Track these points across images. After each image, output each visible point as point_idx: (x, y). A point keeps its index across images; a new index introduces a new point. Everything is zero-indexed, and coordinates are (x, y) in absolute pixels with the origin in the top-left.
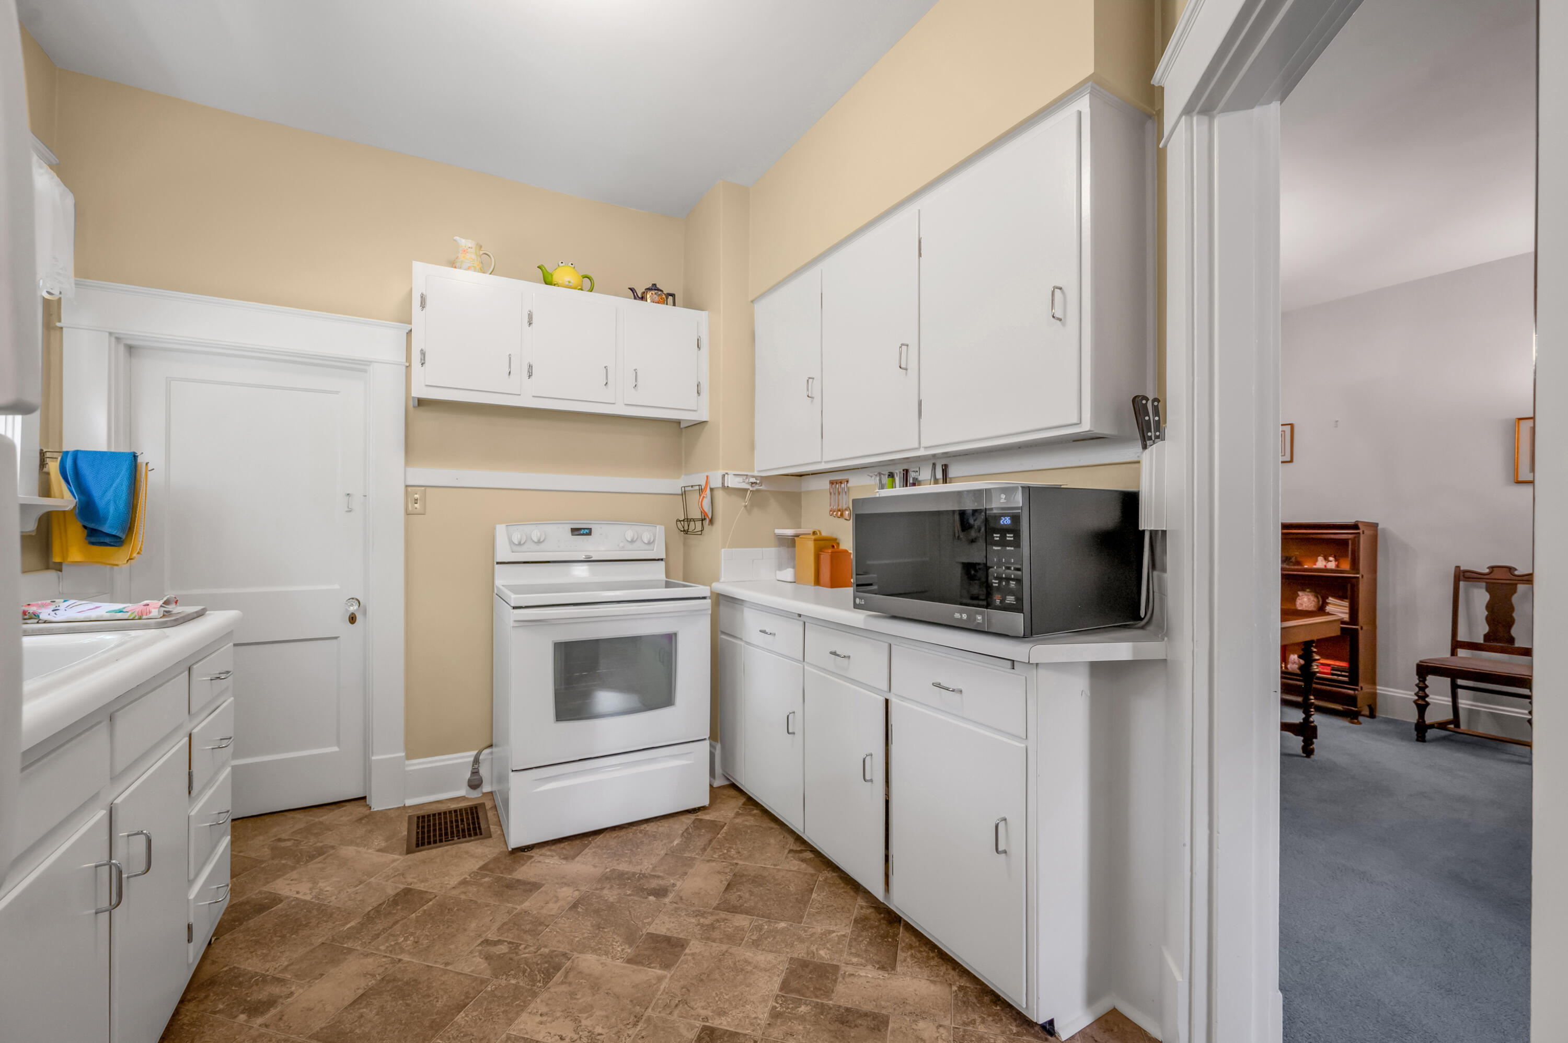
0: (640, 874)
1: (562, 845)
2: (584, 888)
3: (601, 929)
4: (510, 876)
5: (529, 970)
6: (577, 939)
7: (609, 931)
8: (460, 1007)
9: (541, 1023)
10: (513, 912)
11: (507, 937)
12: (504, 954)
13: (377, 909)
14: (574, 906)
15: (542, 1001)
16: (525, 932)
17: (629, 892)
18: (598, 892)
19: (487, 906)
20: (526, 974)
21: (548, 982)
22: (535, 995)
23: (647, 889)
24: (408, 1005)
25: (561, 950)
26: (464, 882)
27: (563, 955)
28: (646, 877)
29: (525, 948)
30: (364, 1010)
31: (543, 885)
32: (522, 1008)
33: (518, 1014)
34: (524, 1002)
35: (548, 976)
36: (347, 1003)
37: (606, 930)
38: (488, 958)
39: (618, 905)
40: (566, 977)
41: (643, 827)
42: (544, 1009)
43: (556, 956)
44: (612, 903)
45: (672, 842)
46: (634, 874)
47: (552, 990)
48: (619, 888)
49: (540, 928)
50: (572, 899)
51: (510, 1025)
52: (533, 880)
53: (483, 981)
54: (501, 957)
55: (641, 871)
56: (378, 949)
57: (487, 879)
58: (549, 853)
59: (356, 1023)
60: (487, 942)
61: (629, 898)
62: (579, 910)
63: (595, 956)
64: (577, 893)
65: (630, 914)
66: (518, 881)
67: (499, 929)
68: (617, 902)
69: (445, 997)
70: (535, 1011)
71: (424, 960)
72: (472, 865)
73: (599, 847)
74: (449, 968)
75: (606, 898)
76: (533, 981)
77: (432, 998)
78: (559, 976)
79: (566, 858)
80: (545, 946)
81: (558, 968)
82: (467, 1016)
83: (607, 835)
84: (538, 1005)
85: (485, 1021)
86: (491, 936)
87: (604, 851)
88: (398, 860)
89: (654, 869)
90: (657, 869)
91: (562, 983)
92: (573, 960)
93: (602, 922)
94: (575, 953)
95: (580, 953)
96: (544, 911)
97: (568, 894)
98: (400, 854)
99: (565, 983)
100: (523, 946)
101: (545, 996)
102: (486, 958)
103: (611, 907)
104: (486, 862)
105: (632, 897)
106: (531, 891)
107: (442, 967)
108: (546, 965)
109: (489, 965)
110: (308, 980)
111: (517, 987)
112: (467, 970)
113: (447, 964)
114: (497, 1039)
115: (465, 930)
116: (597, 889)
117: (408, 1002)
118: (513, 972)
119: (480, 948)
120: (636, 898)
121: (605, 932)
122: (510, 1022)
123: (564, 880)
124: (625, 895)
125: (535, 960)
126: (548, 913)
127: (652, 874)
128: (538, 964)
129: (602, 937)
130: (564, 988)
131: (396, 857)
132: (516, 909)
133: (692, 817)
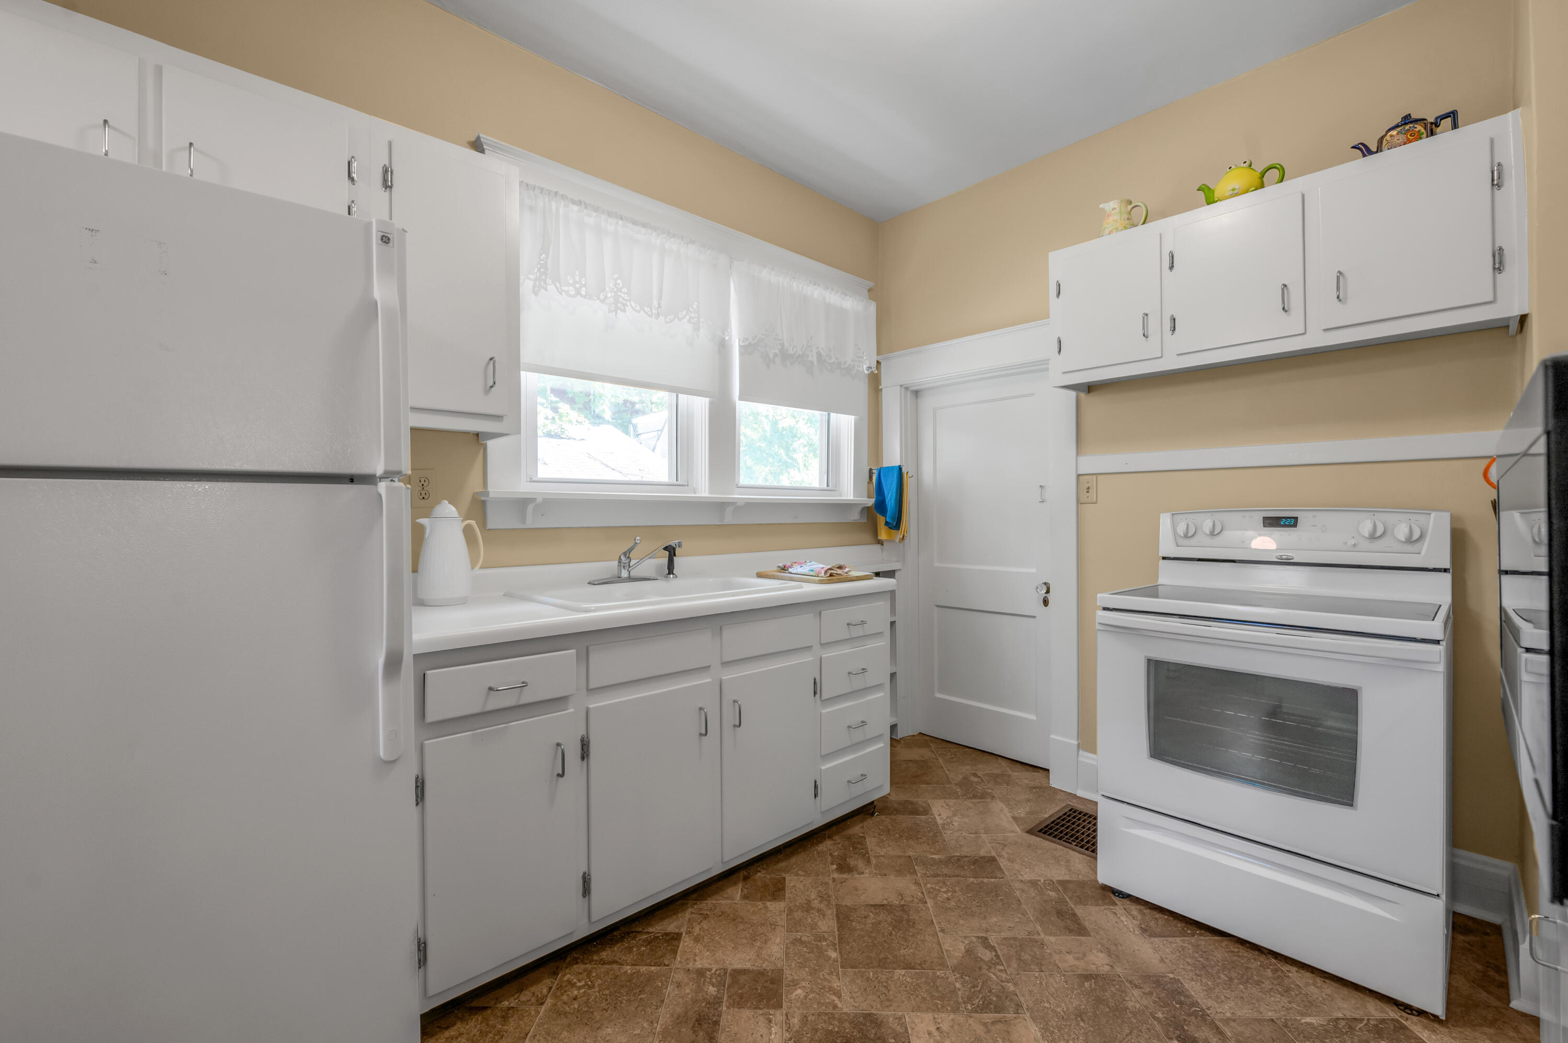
0: (1202, 1010)
1: (1158, 915)
2: (1119, 970)
3: (1079, 1019)
4: (1073, 906)
5: (979, 989)
6: (1047, 1005)
7: (1083, 1028)
8: (908, 966)
9: (930, 1033)
10: (1033, 935)
11: (1001, 950)
12: (982, 960)
13: (959, 859)
14: (1087, 977)
15: (953, 1020)
16: (1019, 959)
17: (1160, 1015)
18: (1129, 985)
19: (1023, 914)
20: (973, 990)
21: (976, 1012)
22: (956, 1010)
23: (1184, 1030)
24: (891, 934)
25: (1022, 999)
26: (1034, 883)
27: (1018, 1005)
28: (1205, 1020)
29: (1000, 971)
30: (872, 915)
31: (1089, 935)
32: (936, 1009)
33: (927, 1010)
34: (943, 1006)
35: (984, 1008)
36: (872, 903)
37: (1082, 1024)
38: (969, 952)
39: (1130, 1015)
40: (993, 1023)
41: (1285, 968)
42: (945, 1027)
43: (1011, 1000)
44: (1128, 1008)
45: (1304, 1015)
46: (1195, 1004)
47: (971, 1021)
48: (1155, 1002)
49: (1033, 967)
50: (1095, 969)
51: (913, 1011)
52: (1087, 924)
53: (943, 965)
54: (977, 959)
55: (1208, 1009)
56: (925, 885)
57: (1053, 894)
58: (1135, 913)
59: (859, 919)
60: (985, 941)
61: (1151, 1020)
62: (1087, 984)
63: (1039, 1034)
64: (1107, 968)
65: (1127, 1035)
66: (1074, 915)
67: (1005, 939)
68: (1132, 1012)
69: (911, 951)
70: (939, 1021)
71: (935, 916)
72: (1058, 874)
73: (1197, 946)
74: (940, 935)
75: (1126, 999)
76: (970, 999)
77: (905, 944)
78: (988, 1017)
79: (1144, 930)
80: (1015, 984)
81: (998, 1009)
82: (904, 975)
83: (1225, 942)
84: (946, 1019)
85: (907, 991)
86: (993, 939)
87: (1196, 955)
88: (1016, 832)
89: (1227, 1021)
90: (1232, 1024)
91: (985, 1024)
92: (1019, 1017)
93: (1090, 1014)
94: (1028, 1014)
95: (1032, 1018)
96: (1056, 957)
97: (1099, 961)
98: (1022, 830)
99: (986, 1027)
100: (1002, 968)
101: (960, 1018)
102: (967, 951)
103: (1119, 1011)
104: (1071, 879)
105: (1156, 1023)
106: (1071, 931)
107: (938, 929)
108: (995, 999)
109: (962, 957)
110: (877, 872)
111: (954, 991)
112: (946, 947)
113: (942, 931)
114: (894, 1011)
115: (985, 918)
116: (1131, 982)
117: (893, 932)
118: (967, 978)
119: (974, 940)
120: (1158, 1027)
121: (1078, 1025)
122: (915, 1009)
123: (1113, 948)
124: (1151, 1014)
125: (993, 986)
126: (1057, 962)
127: (1218, 1023)
128: (990, 991)
129: (1070, 1026)
130: (980, 1030)
131: (1018, 830)
132: (1039, 934)
133: (1392, 1013)
